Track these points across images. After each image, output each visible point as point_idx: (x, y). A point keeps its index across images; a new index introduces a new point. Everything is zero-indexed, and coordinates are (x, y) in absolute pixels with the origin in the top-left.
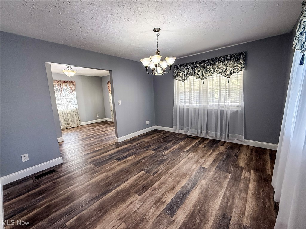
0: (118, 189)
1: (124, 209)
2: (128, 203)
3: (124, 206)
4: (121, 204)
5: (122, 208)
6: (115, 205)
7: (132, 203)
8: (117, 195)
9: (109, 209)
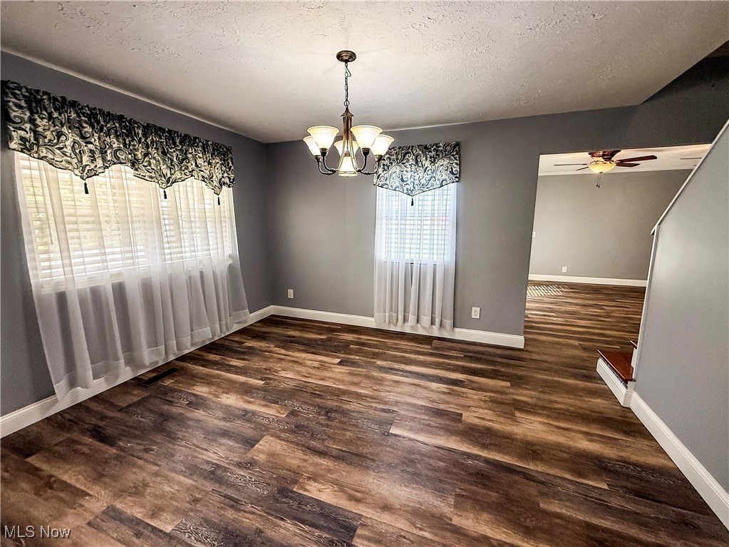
0: (475, 451)
1: (502, 423)
2: (486, 422)
3: (497, 426)
4: (499, 431)
5: (503, 426)
6: (507, 438)
7: (483, 419)
8: (488, 445)
9: (521, 441)
